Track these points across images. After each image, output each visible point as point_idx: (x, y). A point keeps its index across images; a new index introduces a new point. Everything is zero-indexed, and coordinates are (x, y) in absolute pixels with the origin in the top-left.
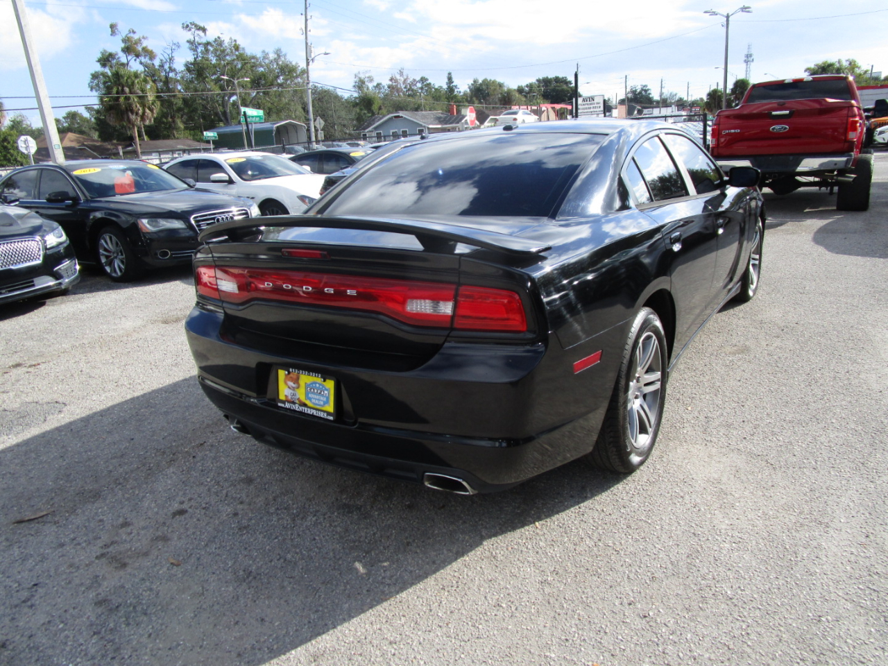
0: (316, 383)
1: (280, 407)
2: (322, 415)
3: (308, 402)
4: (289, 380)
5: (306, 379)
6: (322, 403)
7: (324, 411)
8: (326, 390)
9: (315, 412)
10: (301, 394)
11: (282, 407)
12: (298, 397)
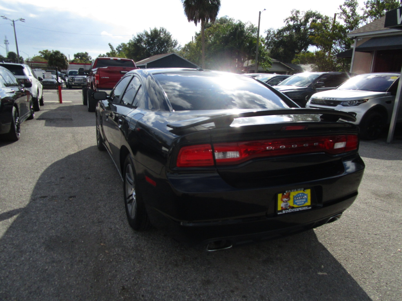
0: (299, 194)
1: (279, 215)
2: (304, 208)
3: (295, 206)
4: (284, 198)
5: (293, 194)
6: (303, 202)
7: (306, 206)
8: (305, 195)
9: (301, 209)
10: (291, 203)
11: (281, 214)
12: (289, 205)
